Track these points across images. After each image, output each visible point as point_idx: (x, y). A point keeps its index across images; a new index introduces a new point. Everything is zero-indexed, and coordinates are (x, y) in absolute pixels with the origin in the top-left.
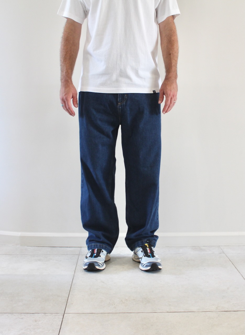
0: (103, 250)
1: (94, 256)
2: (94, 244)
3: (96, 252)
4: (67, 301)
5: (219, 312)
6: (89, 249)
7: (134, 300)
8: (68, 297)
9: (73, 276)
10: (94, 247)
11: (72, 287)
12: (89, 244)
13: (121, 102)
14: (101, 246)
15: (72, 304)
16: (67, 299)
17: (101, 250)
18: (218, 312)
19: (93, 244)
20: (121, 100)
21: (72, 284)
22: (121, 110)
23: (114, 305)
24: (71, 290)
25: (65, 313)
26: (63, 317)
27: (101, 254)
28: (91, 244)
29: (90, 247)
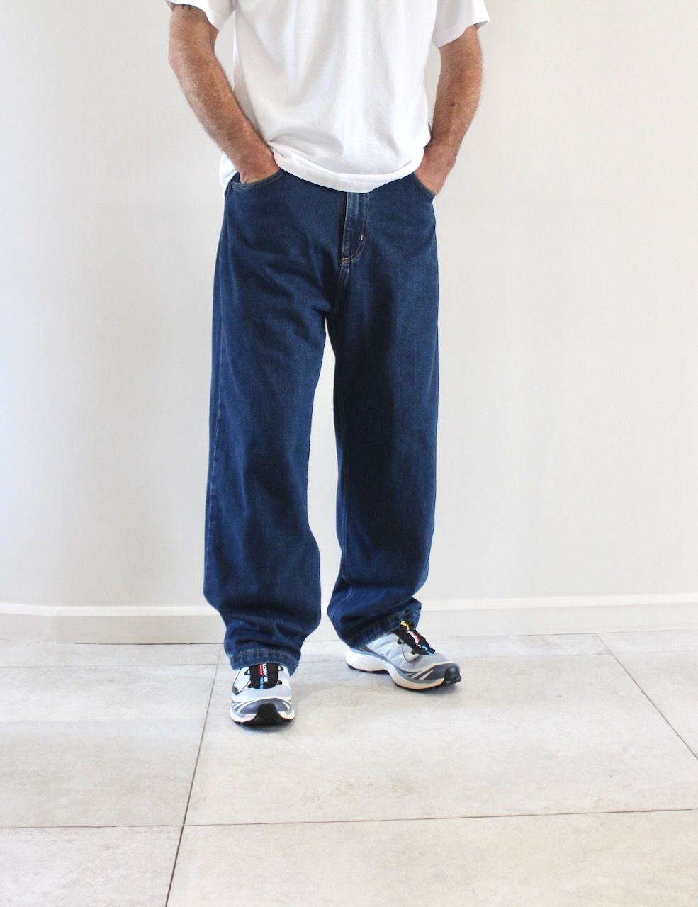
0: (285, 668)
1: (262, 682)
2: (253, 650)
3: (265, 672)
4: (189, 791)
5: (604, 815)
6: (236, 664)
7: (371, 785)
8: (191, 780)
9: (204, 721)
10: (252, 658)
12: (238, 651)
13: (350, 254)
14: (274, 656)
15: (204, 799)
16: (190, 785)
17: (277, 665)
18: (600, 815)
19: (250, 651)
20: (350, 251)
21: (201, 744)
22: (347, 277)
23: (319, 799)
24: (199, 760)
25: (186, 823)
26: (179, 835)
27: (280, 678)
28: (243, 650)
29: (241, 661)
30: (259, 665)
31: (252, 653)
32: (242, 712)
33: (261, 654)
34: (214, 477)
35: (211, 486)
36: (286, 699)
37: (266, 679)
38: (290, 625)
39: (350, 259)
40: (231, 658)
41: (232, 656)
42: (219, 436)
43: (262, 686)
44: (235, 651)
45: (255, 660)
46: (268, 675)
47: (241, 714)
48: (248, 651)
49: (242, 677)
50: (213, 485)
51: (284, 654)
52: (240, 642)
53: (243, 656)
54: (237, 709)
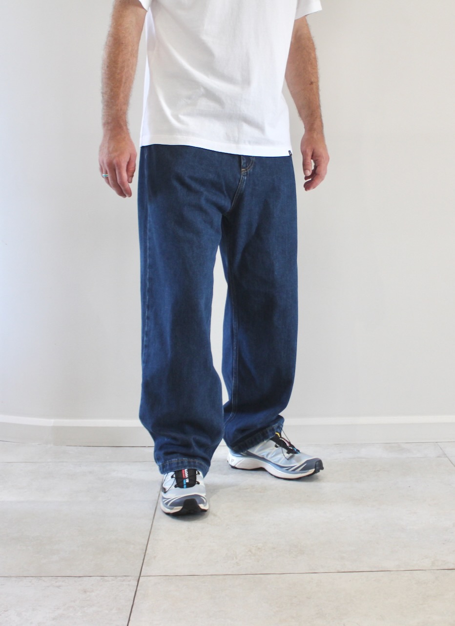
0: (200, 472)
1: (185, 483)
2: (176, 459)
3: (187, 475)
4: (144, 551)
6: (164, 470)
8: (146, 544)
11: (154, 524)
13: (246, 167)
15: (155, 558)
16: (145, 547)
17: (195, 470)
18: (435, 571)
20: (246, 164)
22: (245, 182)
23: (236, 558)
25: (142, 575)
26: (137, 583)
27: (198, 479)
28: (169, 459)
29: (168, 467)
30: (181, 470)
31: (176, 462)
32: (171, 505)
33: (182, 462)
34: (147, 332)
35: (145, 338)
36: (203, 495)
37: (187, 481)
38: (204, 440)
39: (247, 170)
40: (159, 466)
41: (161, 464)
42: (149, 301)
43: (185, 486)
44: (163, 460)
45: (178, 467)
46: (189, 477)
47: (170, 507)
48: (173, 460)
49: (169, 480)
50: (146, 337)
51: (199, 461)
52: (167, 454)
53: (169, 464)
54: (167, 504)
